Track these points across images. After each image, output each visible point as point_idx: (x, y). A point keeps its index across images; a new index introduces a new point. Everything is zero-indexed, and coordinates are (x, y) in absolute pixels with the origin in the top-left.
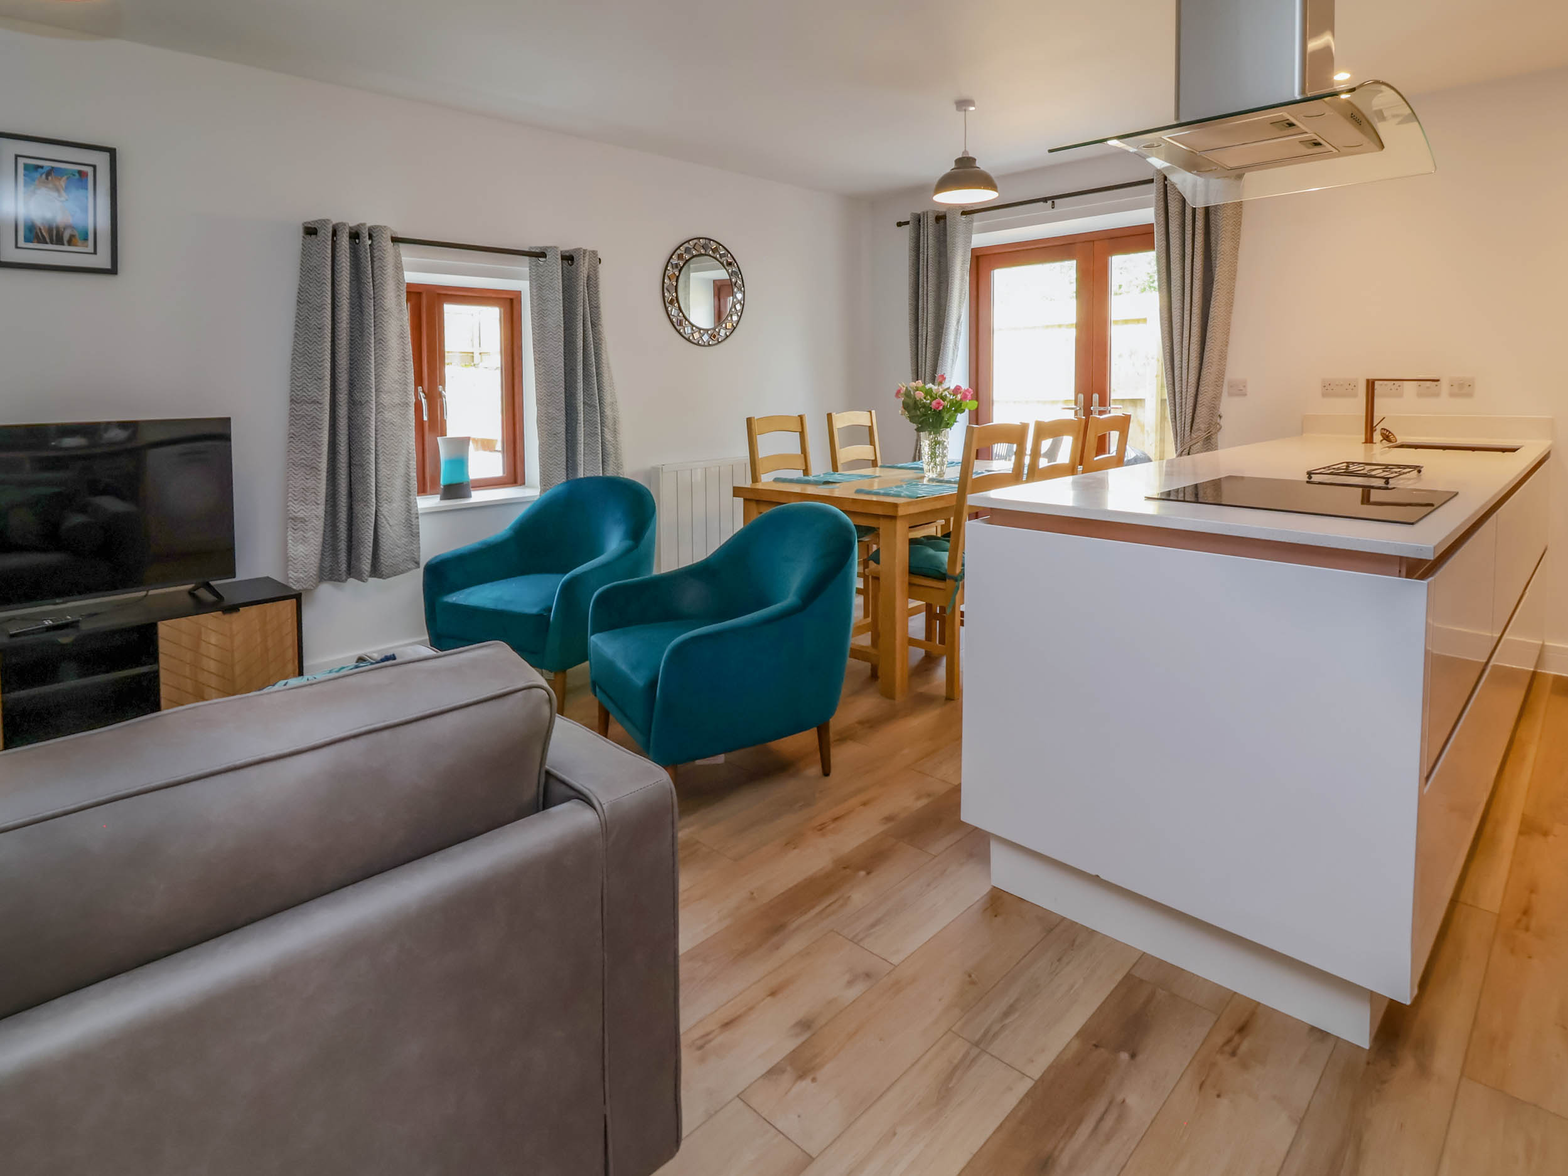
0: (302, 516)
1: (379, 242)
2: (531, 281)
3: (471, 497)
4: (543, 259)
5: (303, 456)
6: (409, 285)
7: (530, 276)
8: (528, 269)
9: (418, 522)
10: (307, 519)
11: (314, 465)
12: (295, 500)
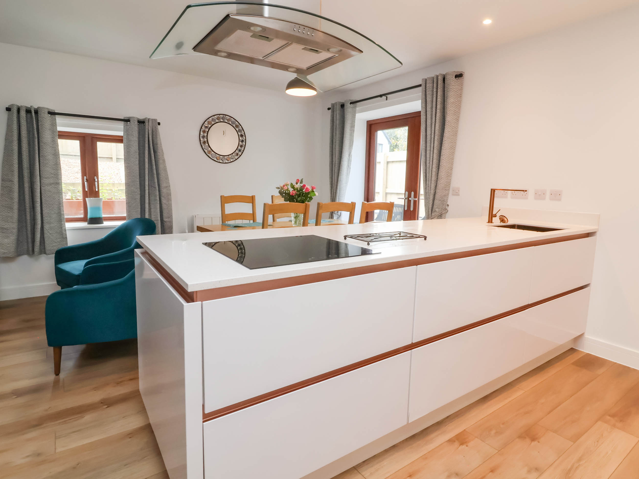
0: (6, 227)
1: (41, 114)
2: (124, 132)
3: (103, 223)
4: (129, 123)
5: (6, 203)
6: (59, 132)
7: (124, 130)
8: (123, 127)
9: (66, 233)
10: (8, 229)
11: (11, 207)
12: (3, 221)
